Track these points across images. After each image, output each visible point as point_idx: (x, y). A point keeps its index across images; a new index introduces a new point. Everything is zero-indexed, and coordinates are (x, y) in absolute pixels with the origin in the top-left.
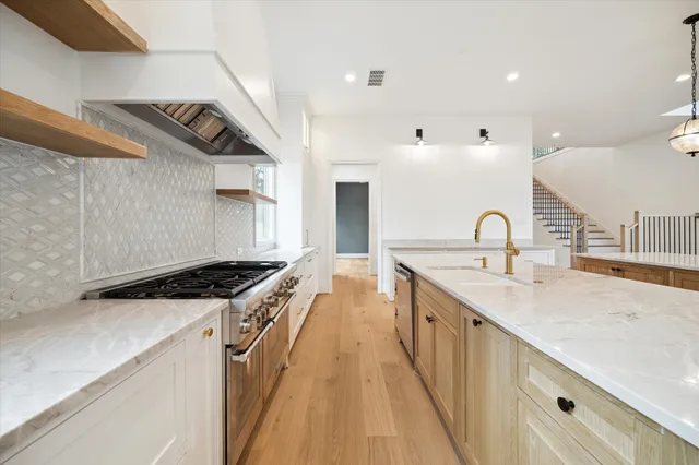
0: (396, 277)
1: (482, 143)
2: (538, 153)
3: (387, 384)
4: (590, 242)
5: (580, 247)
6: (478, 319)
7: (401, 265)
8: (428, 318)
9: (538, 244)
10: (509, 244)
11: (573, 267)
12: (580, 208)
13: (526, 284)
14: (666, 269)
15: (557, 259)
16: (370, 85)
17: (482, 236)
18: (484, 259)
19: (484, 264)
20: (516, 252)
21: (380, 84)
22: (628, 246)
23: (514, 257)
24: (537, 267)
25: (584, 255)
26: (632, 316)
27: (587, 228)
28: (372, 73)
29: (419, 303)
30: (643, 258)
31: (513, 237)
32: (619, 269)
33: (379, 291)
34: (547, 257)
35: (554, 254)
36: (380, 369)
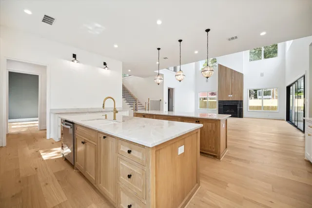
0: (64, 128)
1: (104, 68)
2: (124, 76)
3: (58, 181)
4: (138, 108)
5: (136, 110)
6: (105, 136)
7: (66, 121)
8: (82, 142)
9: (124, 109)
10: (115, 109)
11: (134, 116)
12: (136, 96)
13: (119, 122)
14: (153, 115)
15: (130, 114)
16: (43, 21)
17: (105, 106)
18: (106, 115)
19: (106, 117)
20: (117, 112)
21: (51, 24)
22: (147, 109)
23: (116, 114)
24: (124, 117)
25: (136, 112)
26: (144, 126)
27: (138, 103)
28: (45, 16)
29: (77, 137)
30: (150, 112)
31: (116, 107)
32: (144, 116)
33: (48, 137)
34: (126, 114)
35: (128, 112)
36: (54, 176)
